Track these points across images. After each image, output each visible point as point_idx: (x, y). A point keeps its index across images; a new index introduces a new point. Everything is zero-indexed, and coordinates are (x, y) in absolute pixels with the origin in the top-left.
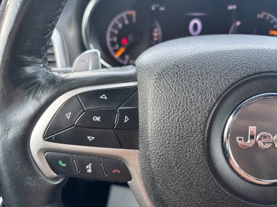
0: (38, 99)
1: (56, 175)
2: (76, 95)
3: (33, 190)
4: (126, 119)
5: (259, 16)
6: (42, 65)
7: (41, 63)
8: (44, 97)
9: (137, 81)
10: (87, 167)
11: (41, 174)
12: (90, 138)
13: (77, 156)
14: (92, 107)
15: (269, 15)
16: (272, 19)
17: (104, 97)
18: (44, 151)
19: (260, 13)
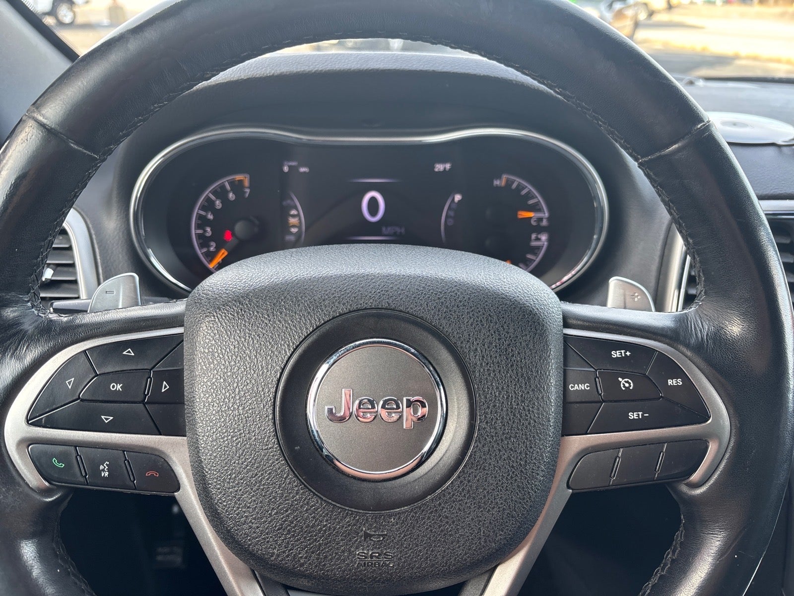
0: (20, 359)
1: (47, 484)
2: (85, 351)
3: (8, 510)
4: (165, 387)
5: (497, 183)
6: (29, 304)
7: (28, 301)
8: (30, 356)
9: (183, 326)
10: (101, 467)
11: (21, 482)
12: (107, 419)
13: (84, 449)
14: (109, 369)
15: (517, 181)
16: (524, 188)
17: (129, 352)
18: (27, 442)
19: (499, 177)
